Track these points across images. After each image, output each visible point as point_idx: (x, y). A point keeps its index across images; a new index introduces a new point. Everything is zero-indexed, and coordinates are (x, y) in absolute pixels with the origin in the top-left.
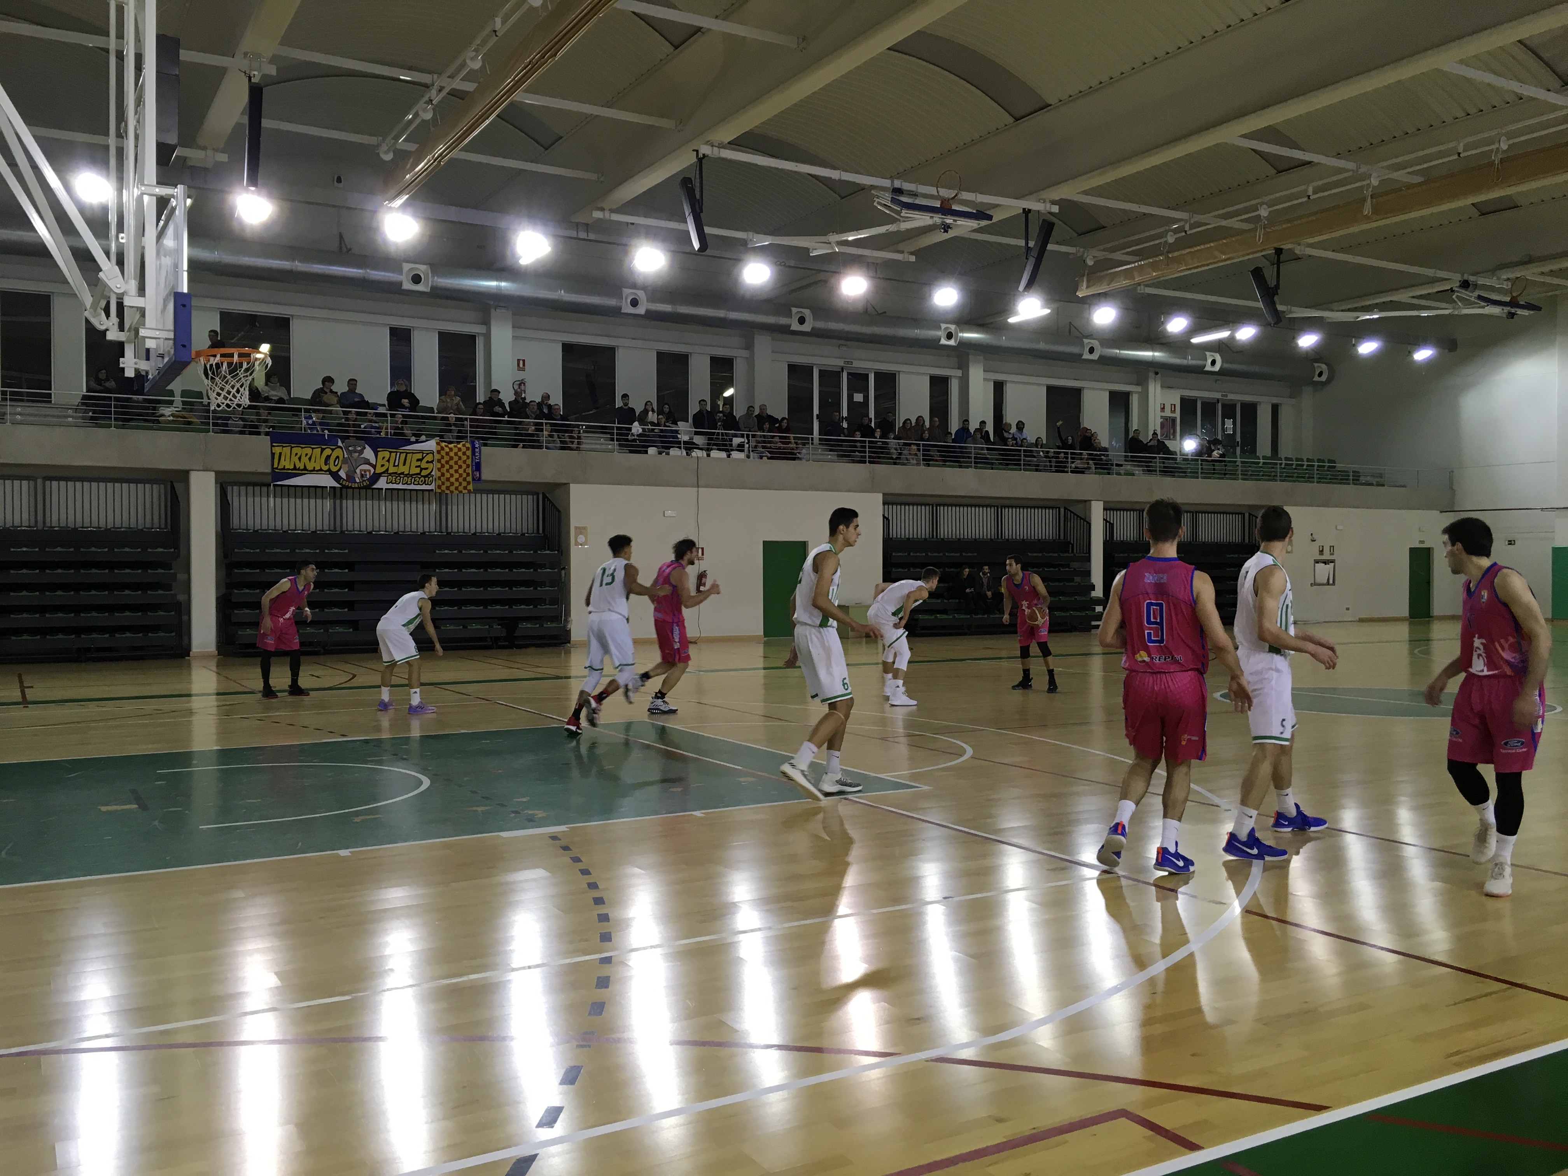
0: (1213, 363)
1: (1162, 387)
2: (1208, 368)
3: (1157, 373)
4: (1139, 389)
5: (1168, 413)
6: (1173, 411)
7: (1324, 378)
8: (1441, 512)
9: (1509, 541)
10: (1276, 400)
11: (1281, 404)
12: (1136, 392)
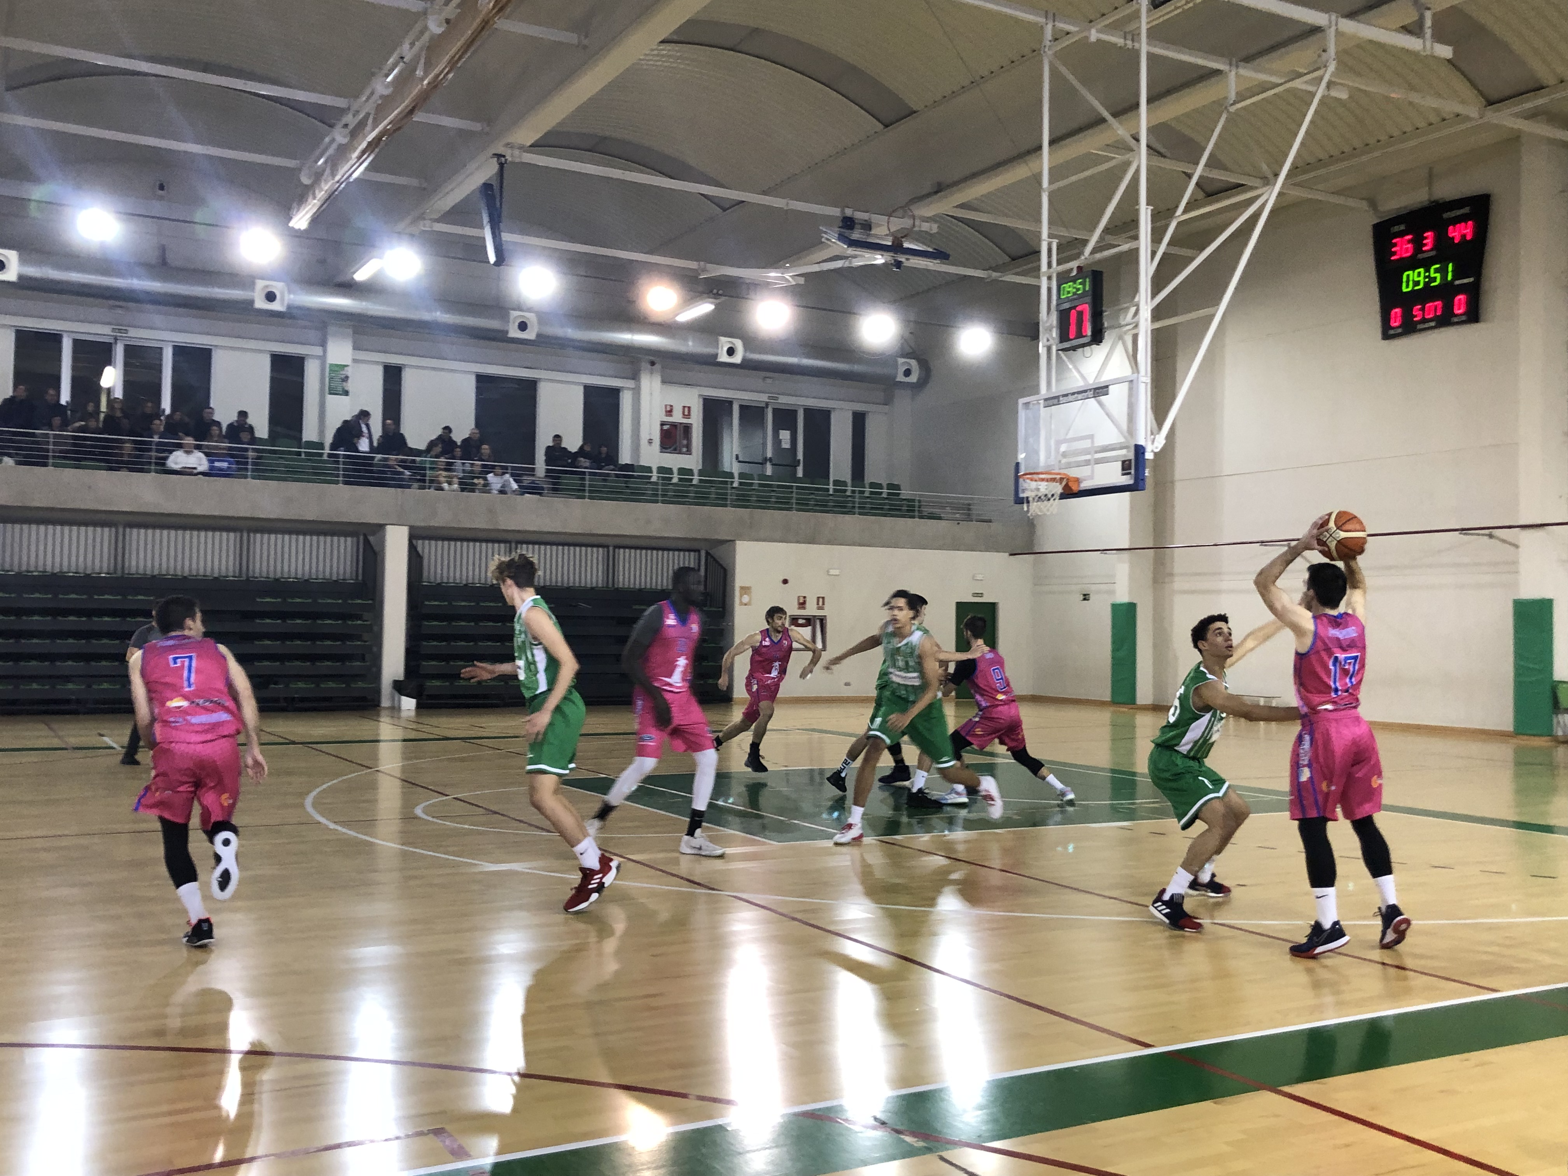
0: (731, 352)
1: (664, 382)
2: (724, 358)
3: (653, 364)
4: (630, 384)
5: (677, 417)
6: (688, 416)
7: (913, 378)
8: (1011, 555)
9: (1085, 595)
10: (860, 407)
11: (868, 412)
12: (628, 389)
